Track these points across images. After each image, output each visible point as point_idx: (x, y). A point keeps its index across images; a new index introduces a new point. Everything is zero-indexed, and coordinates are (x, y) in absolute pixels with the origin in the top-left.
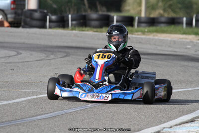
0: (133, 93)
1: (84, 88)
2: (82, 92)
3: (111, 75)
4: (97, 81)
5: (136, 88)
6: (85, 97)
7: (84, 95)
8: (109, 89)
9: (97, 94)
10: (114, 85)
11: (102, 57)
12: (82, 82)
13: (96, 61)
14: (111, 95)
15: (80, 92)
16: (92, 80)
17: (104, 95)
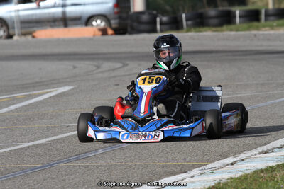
0: (193, 128)
1: (126, 126)
2: (123, 132)
3: (161, 106)
4: (142, 115)
5: (197, 120)
6: (127, 137)
7: (126, 136)
8: (159, 125)
9: (144, 133)
10: (166, 119)
11: (149, 82)
12: (123, 117)
13: (140, 88)
14: (162, 133)
15: (120, 132)
16: (136, 115)
17: (153, 134)
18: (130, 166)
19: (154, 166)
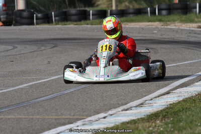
18: (32, 119)
19: (49, 119)
